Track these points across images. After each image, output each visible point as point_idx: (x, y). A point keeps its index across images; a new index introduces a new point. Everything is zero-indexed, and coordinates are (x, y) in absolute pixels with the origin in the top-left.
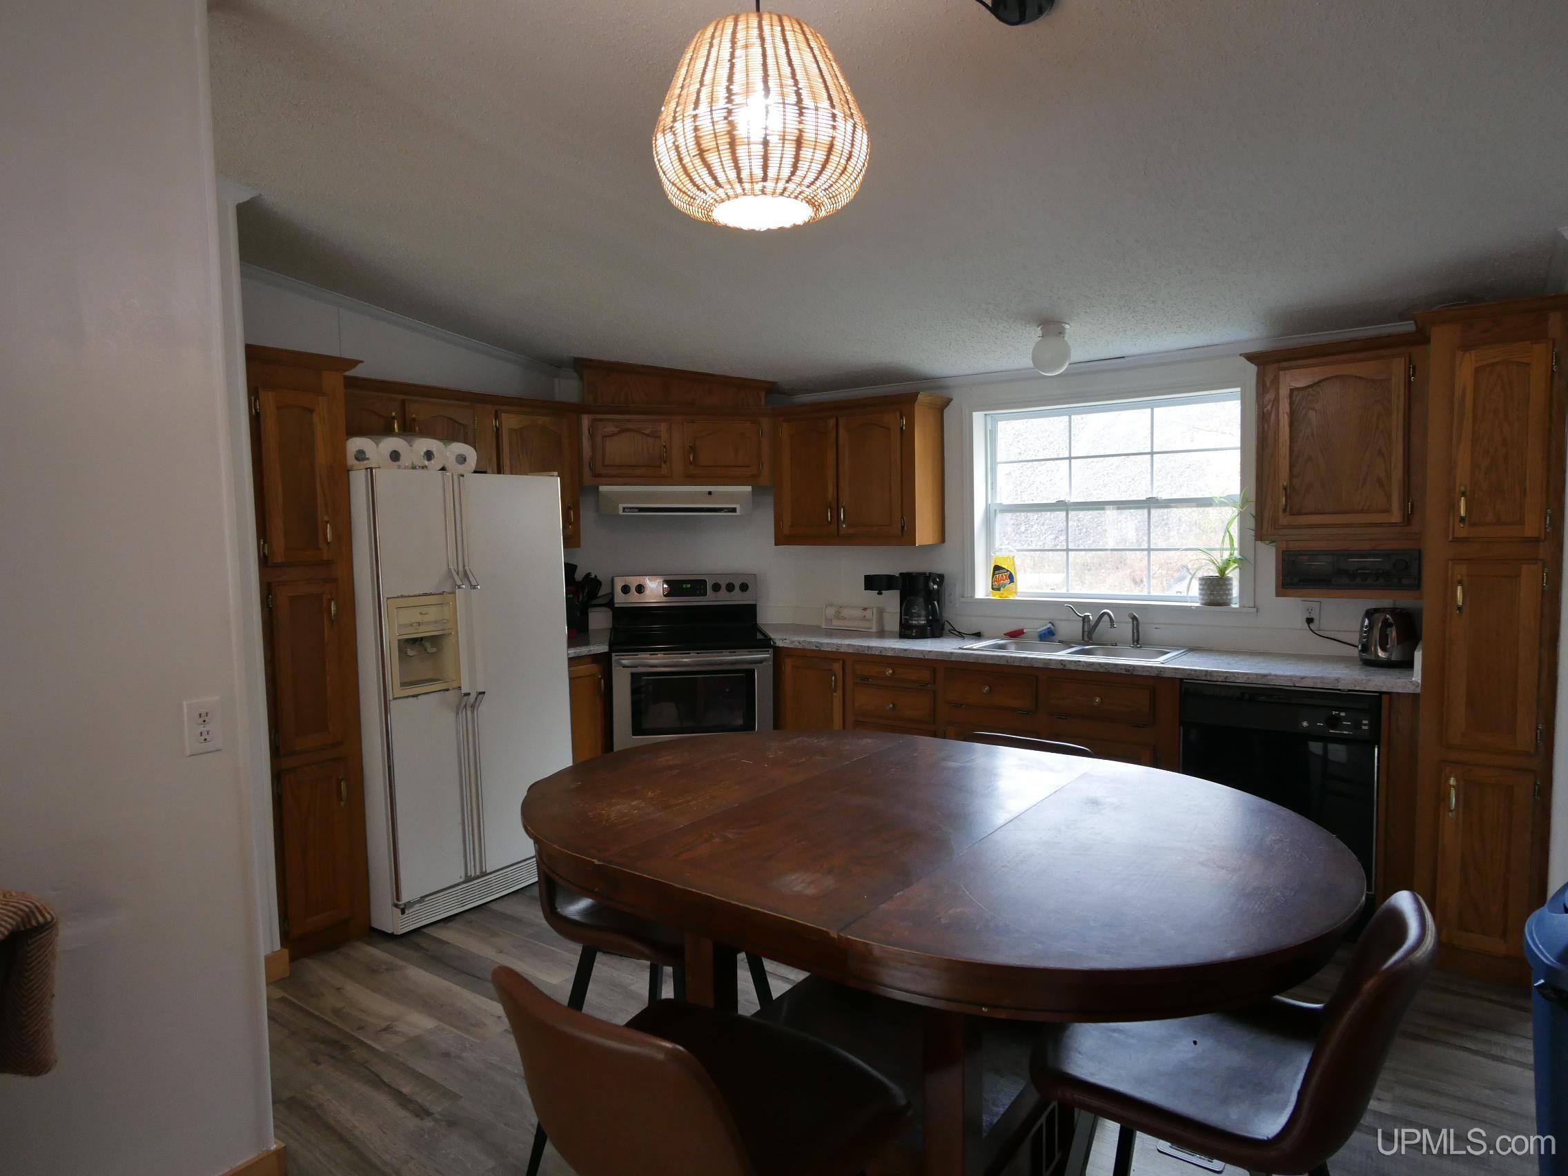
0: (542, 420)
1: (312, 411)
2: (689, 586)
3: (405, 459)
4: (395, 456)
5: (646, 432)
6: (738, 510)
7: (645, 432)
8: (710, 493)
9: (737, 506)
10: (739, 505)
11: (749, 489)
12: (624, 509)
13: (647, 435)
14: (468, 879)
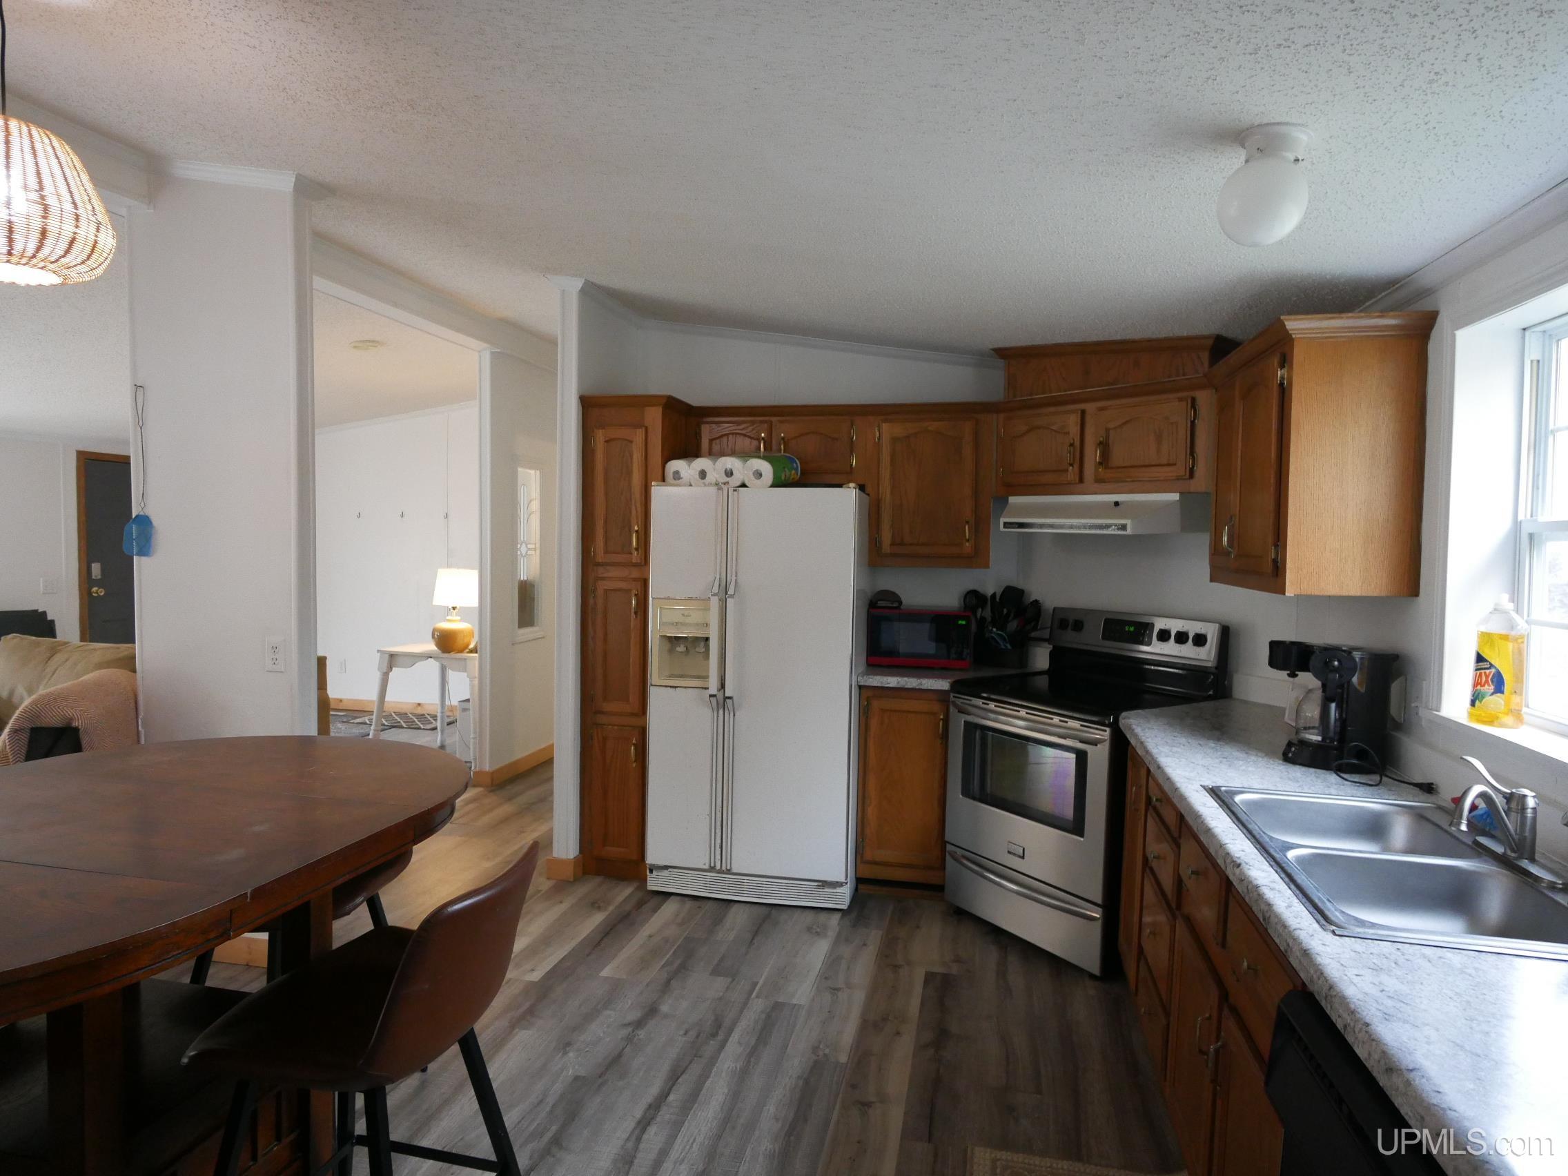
0: (933, 426)
1: (631, 442)
2: (1132, 629)
3: (711, 477)
4: (703, 474)
5: (1054, 428)
6: (1129, 527)
7: (1052, 428)
8: (1117, 504)
9: (1128, 522)
10: (1130, 521)
11: (1175, 497)
12: (1005, 524)
13: (1055, 431)
14: (712, 869)
